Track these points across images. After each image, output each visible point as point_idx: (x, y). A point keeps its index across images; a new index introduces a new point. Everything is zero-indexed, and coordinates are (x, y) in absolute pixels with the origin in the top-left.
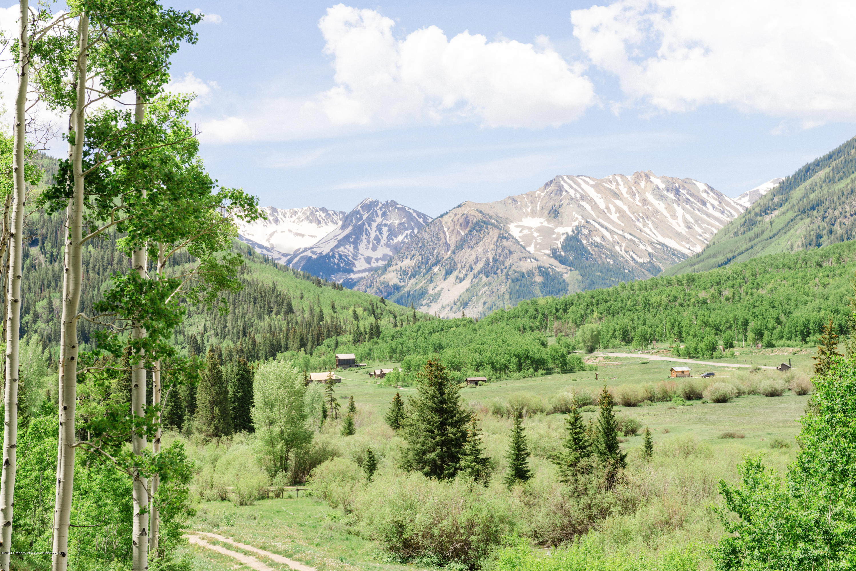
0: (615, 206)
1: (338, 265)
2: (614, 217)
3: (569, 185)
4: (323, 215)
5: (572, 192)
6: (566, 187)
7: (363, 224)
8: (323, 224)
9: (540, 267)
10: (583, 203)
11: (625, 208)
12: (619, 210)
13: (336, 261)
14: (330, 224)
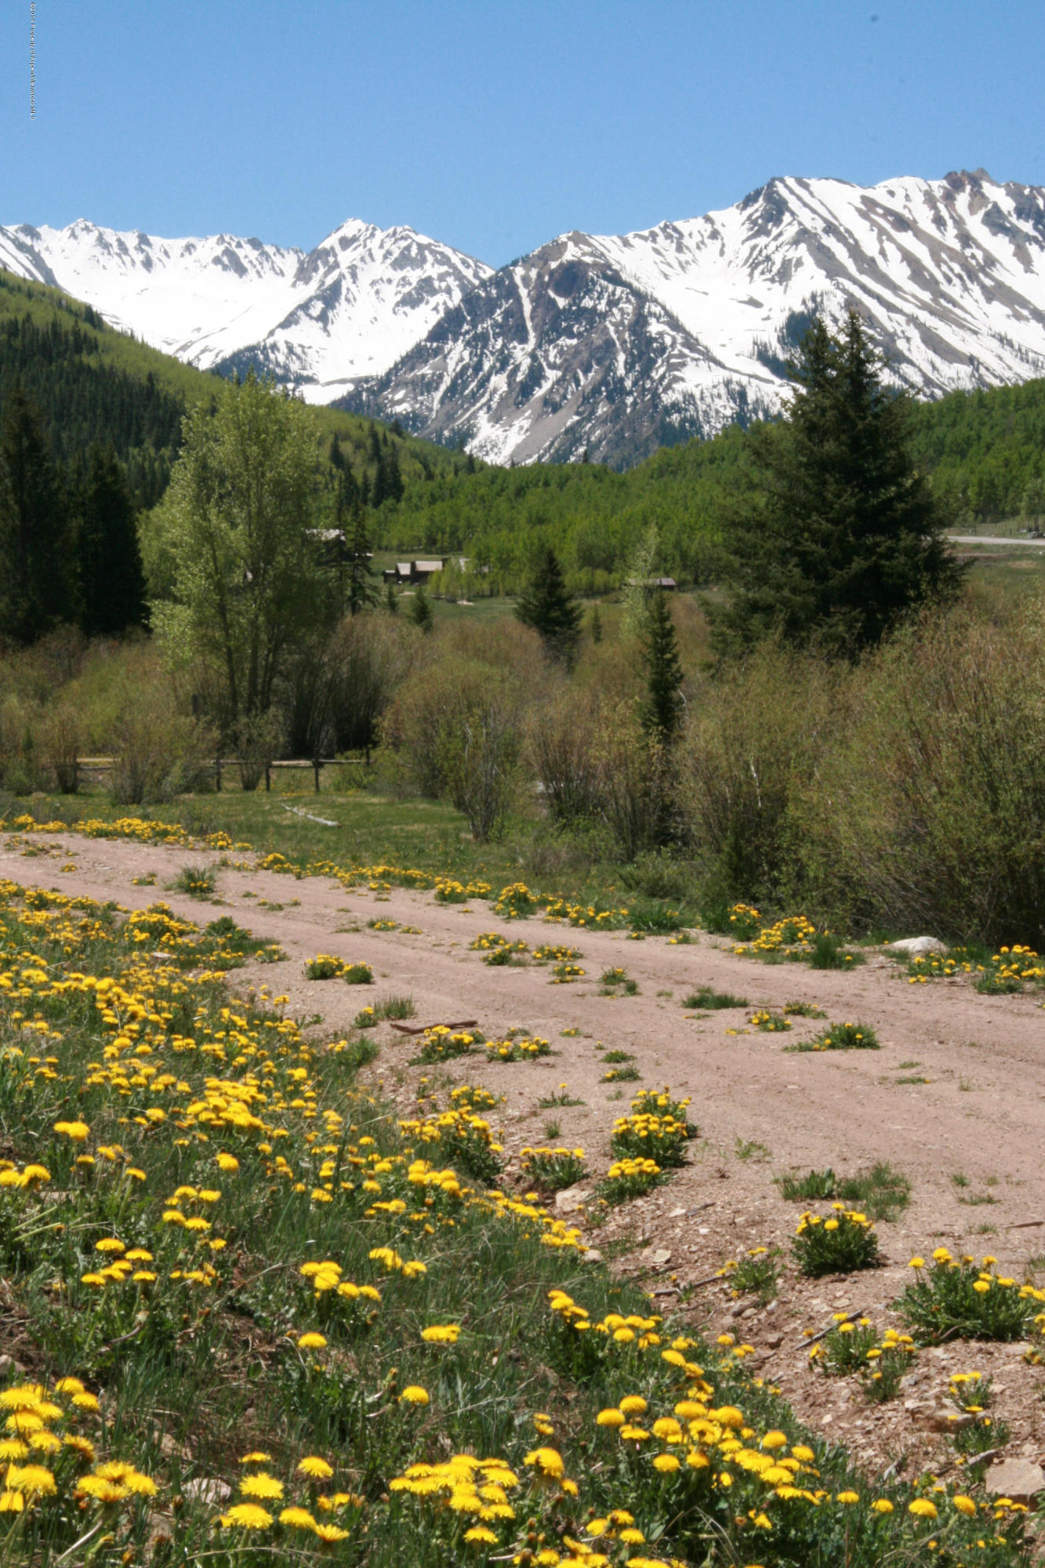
0: (900, 248)
1: (286, 368)
2: (898, 271)
3: (799, 198)
4: (254, 255)
5: (805, 216)
6: (793, 203)
7: (342, 276)
8: (252, 273)
9: (727, 383)
10: (829, 241)
11: (922, 253)
12: (908, 258)
13: (281, 359)
14: (268, 274)
